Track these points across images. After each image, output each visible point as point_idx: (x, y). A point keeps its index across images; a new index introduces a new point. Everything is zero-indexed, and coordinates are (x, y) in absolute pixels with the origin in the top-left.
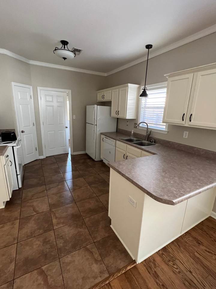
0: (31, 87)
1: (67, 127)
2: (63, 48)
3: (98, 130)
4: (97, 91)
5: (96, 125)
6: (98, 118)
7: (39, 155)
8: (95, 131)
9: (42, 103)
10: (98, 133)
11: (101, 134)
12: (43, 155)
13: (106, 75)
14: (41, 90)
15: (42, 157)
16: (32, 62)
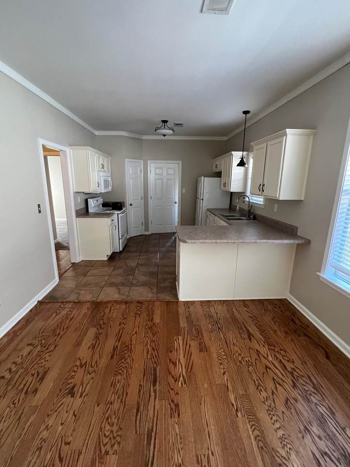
0: (142, 161)
1: (176, 203)
2: (163, 127)
3: (204, 205)
4: (213, 159)
5: (203, 200)
6: (205, 192)
7: (145, 231)
8: (201, 207)
9: (152, 176)
10: (204, 209)
11: (208, 210)
12: (148, 231)
13: (225, 138)
14: (151, 163)
15: (147, 233)
16: (145, 137)
